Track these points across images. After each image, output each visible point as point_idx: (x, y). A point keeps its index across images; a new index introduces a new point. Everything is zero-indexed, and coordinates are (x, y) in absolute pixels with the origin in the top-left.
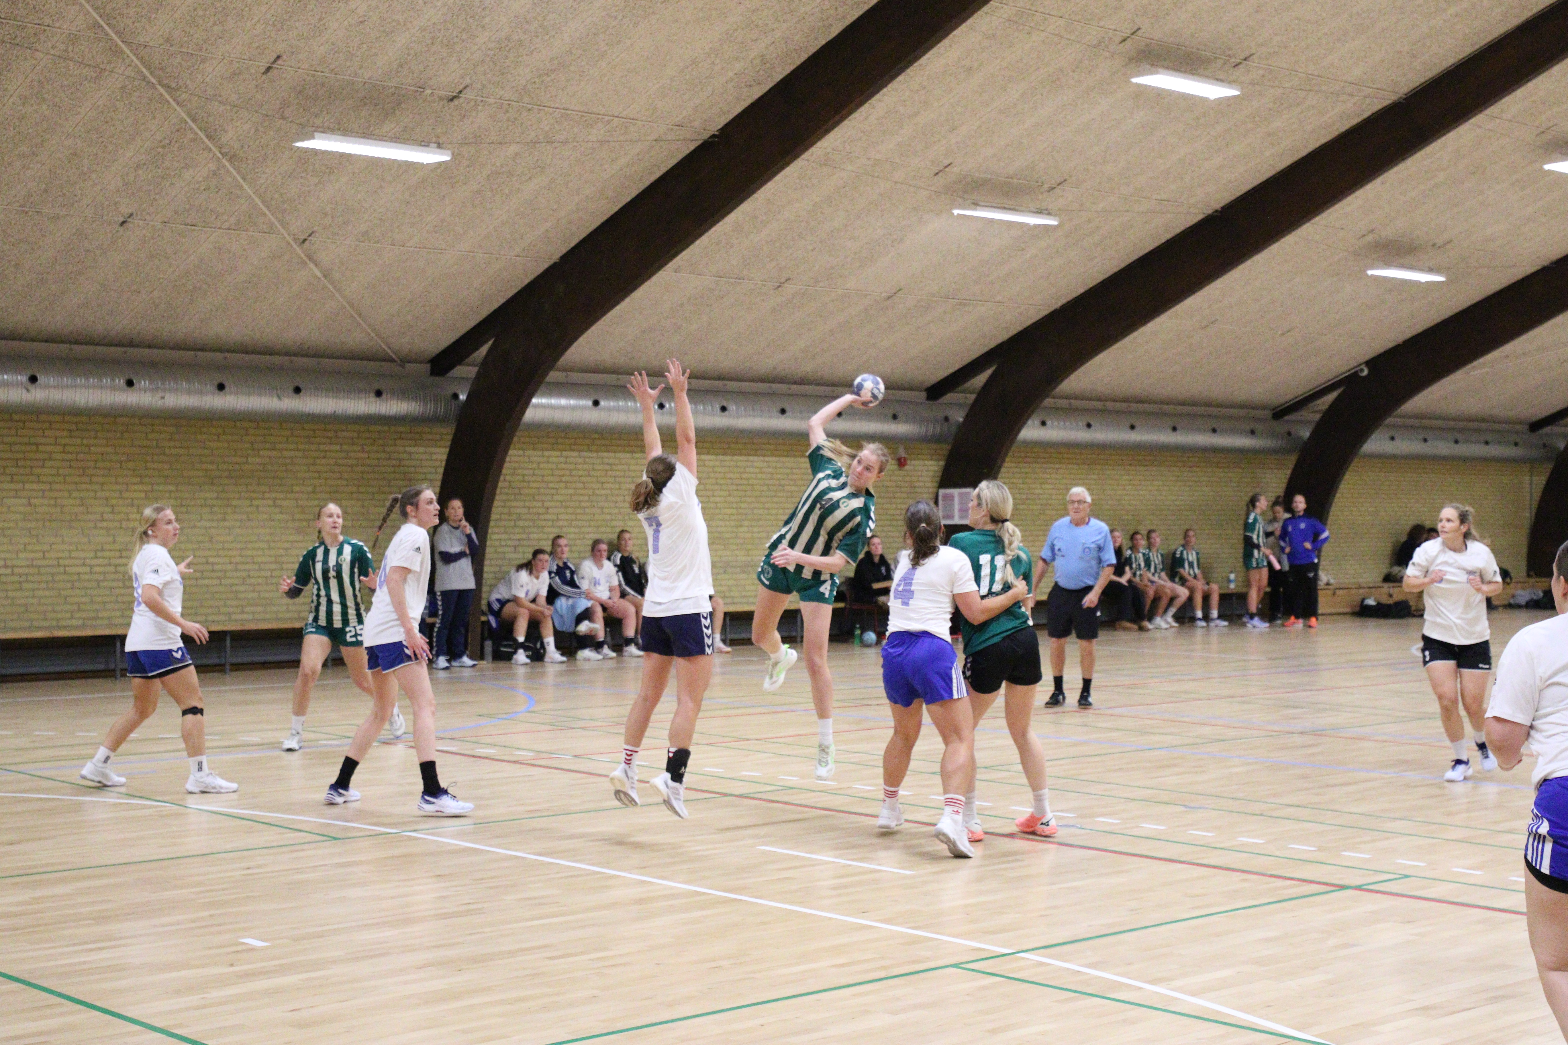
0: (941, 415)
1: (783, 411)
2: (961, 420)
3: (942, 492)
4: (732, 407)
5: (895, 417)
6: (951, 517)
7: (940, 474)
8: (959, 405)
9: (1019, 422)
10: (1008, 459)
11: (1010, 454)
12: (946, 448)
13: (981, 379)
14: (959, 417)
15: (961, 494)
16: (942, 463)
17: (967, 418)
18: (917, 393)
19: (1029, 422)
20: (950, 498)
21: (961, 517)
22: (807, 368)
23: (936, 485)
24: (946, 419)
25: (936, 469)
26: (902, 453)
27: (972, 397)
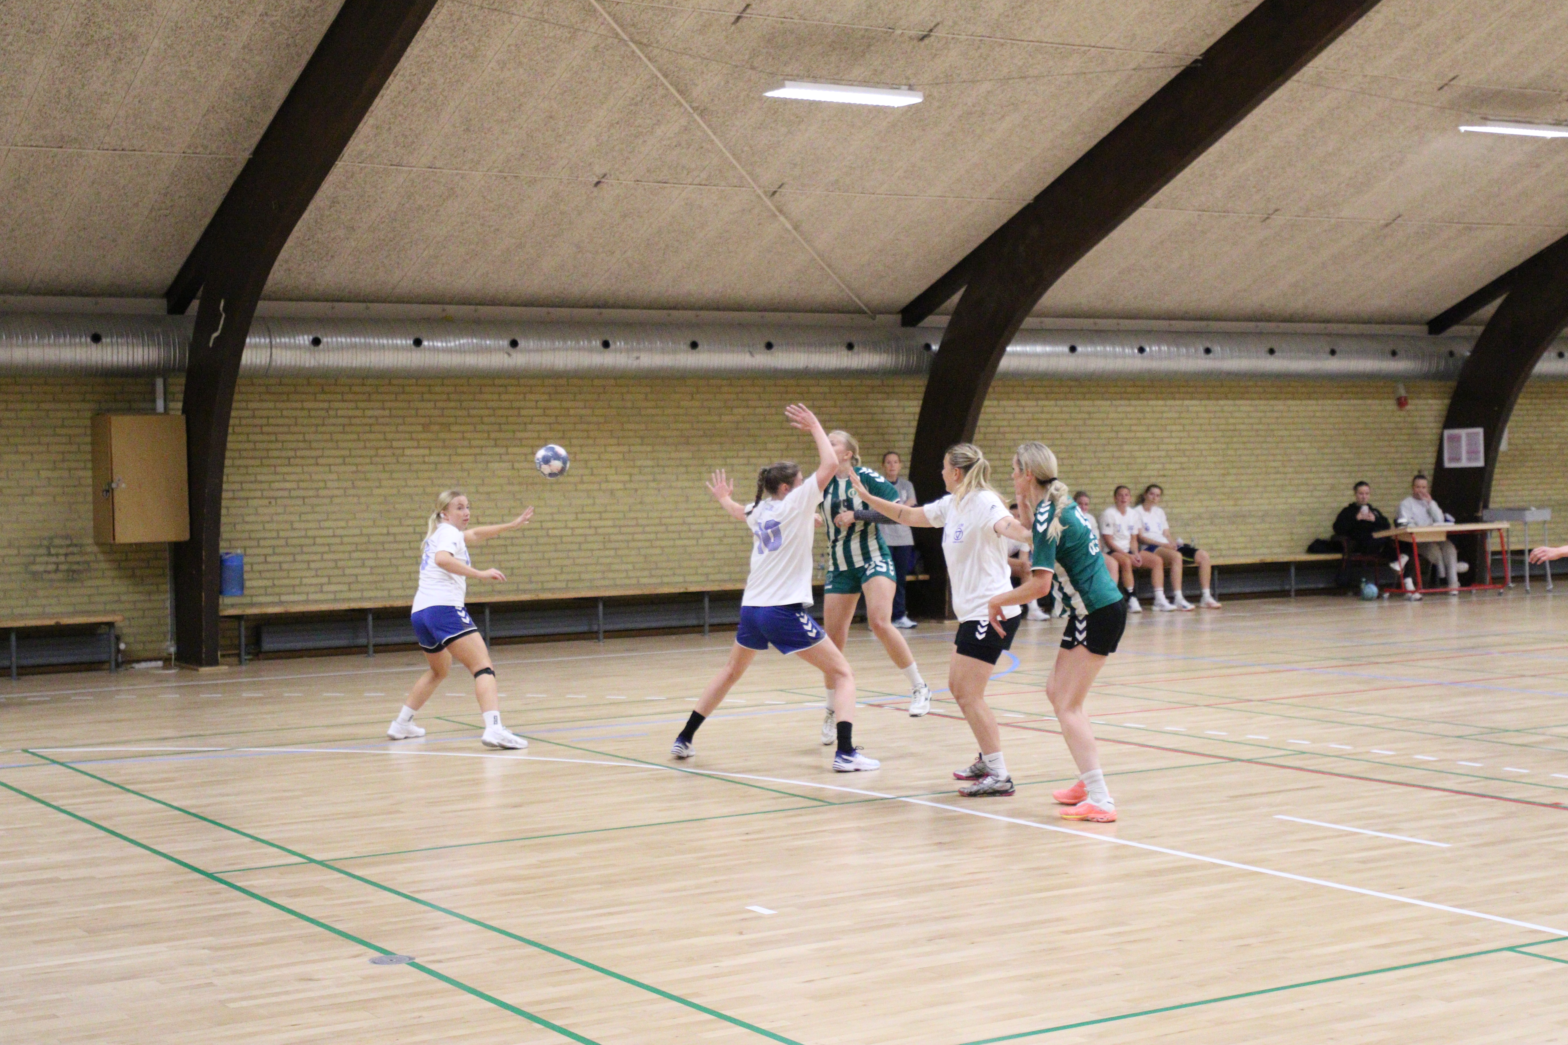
0: (1444, 350)
1: (1272, 351)
2: (1468, 354)
3: (1447, 433)
4: (1216, 349)
5: (1394, 353)
6: (1458, 459)
7: (1444, 413)
8: (1466, 339)
9: (1533, 354)
10: (1521, 395)
11: (1524, 390)
12: (1453, 384)
13: (1489, 310)
14: (1465, 351)
15: (1468, 435)
16: (1447, 402)
17: (1474, 352)
18: (1417, 327)
19: (1545, 354)
20: (1458, 439)
21: (1469, 459)
22: (1297, 304)
23: (1440, 425)
24: (1451, 354)
25: (1440, 408)
26: (1402, 392)
27: (1480, 329)
